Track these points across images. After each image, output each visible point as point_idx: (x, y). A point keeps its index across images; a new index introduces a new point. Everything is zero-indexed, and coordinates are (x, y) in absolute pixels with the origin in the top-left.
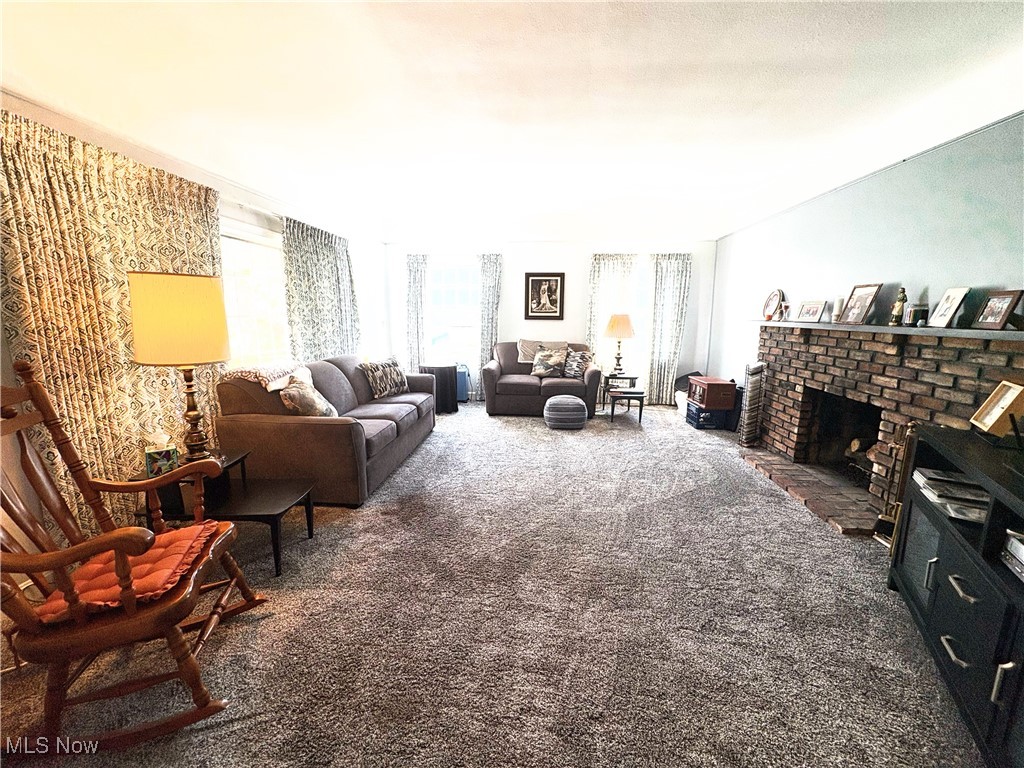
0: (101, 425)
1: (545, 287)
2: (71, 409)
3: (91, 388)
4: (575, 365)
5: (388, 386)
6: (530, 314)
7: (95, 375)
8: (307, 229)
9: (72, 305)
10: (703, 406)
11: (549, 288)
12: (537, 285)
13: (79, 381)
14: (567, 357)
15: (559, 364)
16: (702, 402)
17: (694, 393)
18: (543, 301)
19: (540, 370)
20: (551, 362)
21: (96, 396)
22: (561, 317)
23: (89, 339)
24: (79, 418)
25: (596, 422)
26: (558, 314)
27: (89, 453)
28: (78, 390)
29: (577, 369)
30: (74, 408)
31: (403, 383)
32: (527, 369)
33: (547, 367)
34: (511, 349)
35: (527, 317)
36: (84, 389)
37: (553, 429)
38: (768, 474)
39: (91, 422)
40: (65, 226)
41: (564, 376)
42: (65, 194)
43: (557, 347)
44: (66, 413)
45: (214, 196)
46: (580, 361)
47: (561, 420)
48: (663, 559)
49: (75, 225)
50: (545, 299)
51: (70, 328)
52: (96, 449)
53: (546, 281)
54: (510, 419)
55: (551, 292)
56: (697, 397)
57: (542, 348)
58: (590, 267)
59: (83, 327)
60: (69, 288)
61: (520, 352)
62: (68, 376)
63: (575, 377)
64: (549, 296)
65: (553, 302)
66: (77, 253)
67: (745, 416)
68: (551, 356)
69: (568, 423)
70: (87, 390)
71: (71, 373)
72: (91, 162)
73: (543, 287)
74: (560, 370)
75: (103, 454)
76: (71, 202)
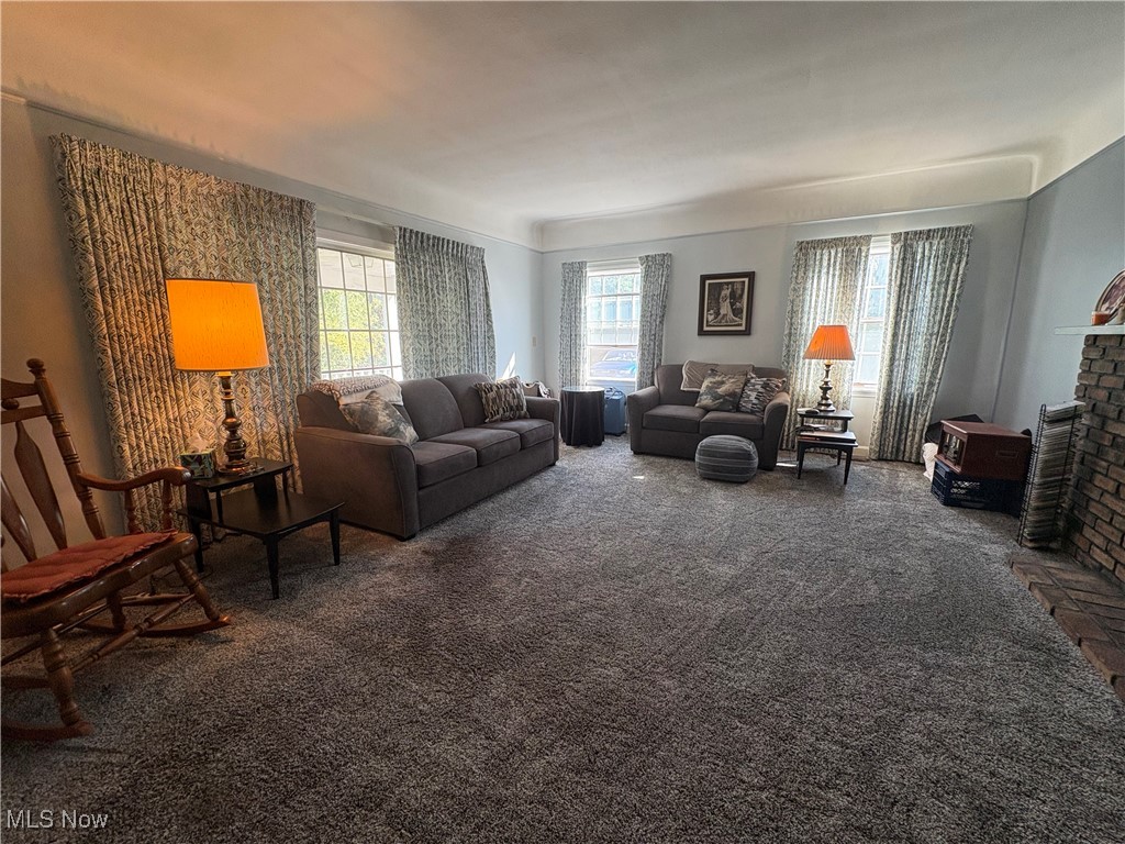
0: (173, 426)
1: (726, 292)
2: (143, 410)
3: (164, 392)
4: (753, 395)
5: (501, 410)
6: (706, 328)
7: (167, 379)
8: (428, 239)
9: (147, 315)
10: (958, 470)
11: (733, 295)
12: (715, 289)
13: (152, 384)
14: (745, 384)
15: (733, 394)
16: (957, 463)
17: (948, 447)
18: (723, 312)
19: (705, 400)
20: (721, 390)
21: (168, 399)
22: (747, 332)
23: (162, 346)
24: (151, 418)
25: (774, 475)
26: (743, 328)
27: (160, 451)
28: (150, 392)
29: (755, 401)
30: (146, 408)
31: (519, 407)
32: (691, 398)
33: (716, 397)
34: (674, 373)
35: (701, 332)
36: (156, 391)
37: (704, 479)
38: (1048, 606)
39: (161, 422)
40: (141, 241)
41: (738, 409)
42: (142, 212)
43: (733, 370)
44: (136, 412)
45: (310, 208)
46: (762, 390)
47: (715, 469)
48: (729, 711)
49: (151, 241)
50: (725, 309)
51: (144, 335)
52: (167, 448)
53: (727, 284)
54: (657, 460)
55: (735, 298)
56: (951, 454)
57: (714, 372)
58: (793, 260)
59: (157, 334)
60: (144, 299)
61: (685, 376)
62: (140, 379)
63: (752, 412)
64: (732, 305)
65: (737, 312)
66: (152, 266)
67: (1032, 494)
68: (723, 383)
69: (727, 473)
70: (159, 393)
71: (143, 375)
72: (171, 181)
73: (723, 293)
74: (733, 402)
75: (174, 453)
76: (148, 219)
